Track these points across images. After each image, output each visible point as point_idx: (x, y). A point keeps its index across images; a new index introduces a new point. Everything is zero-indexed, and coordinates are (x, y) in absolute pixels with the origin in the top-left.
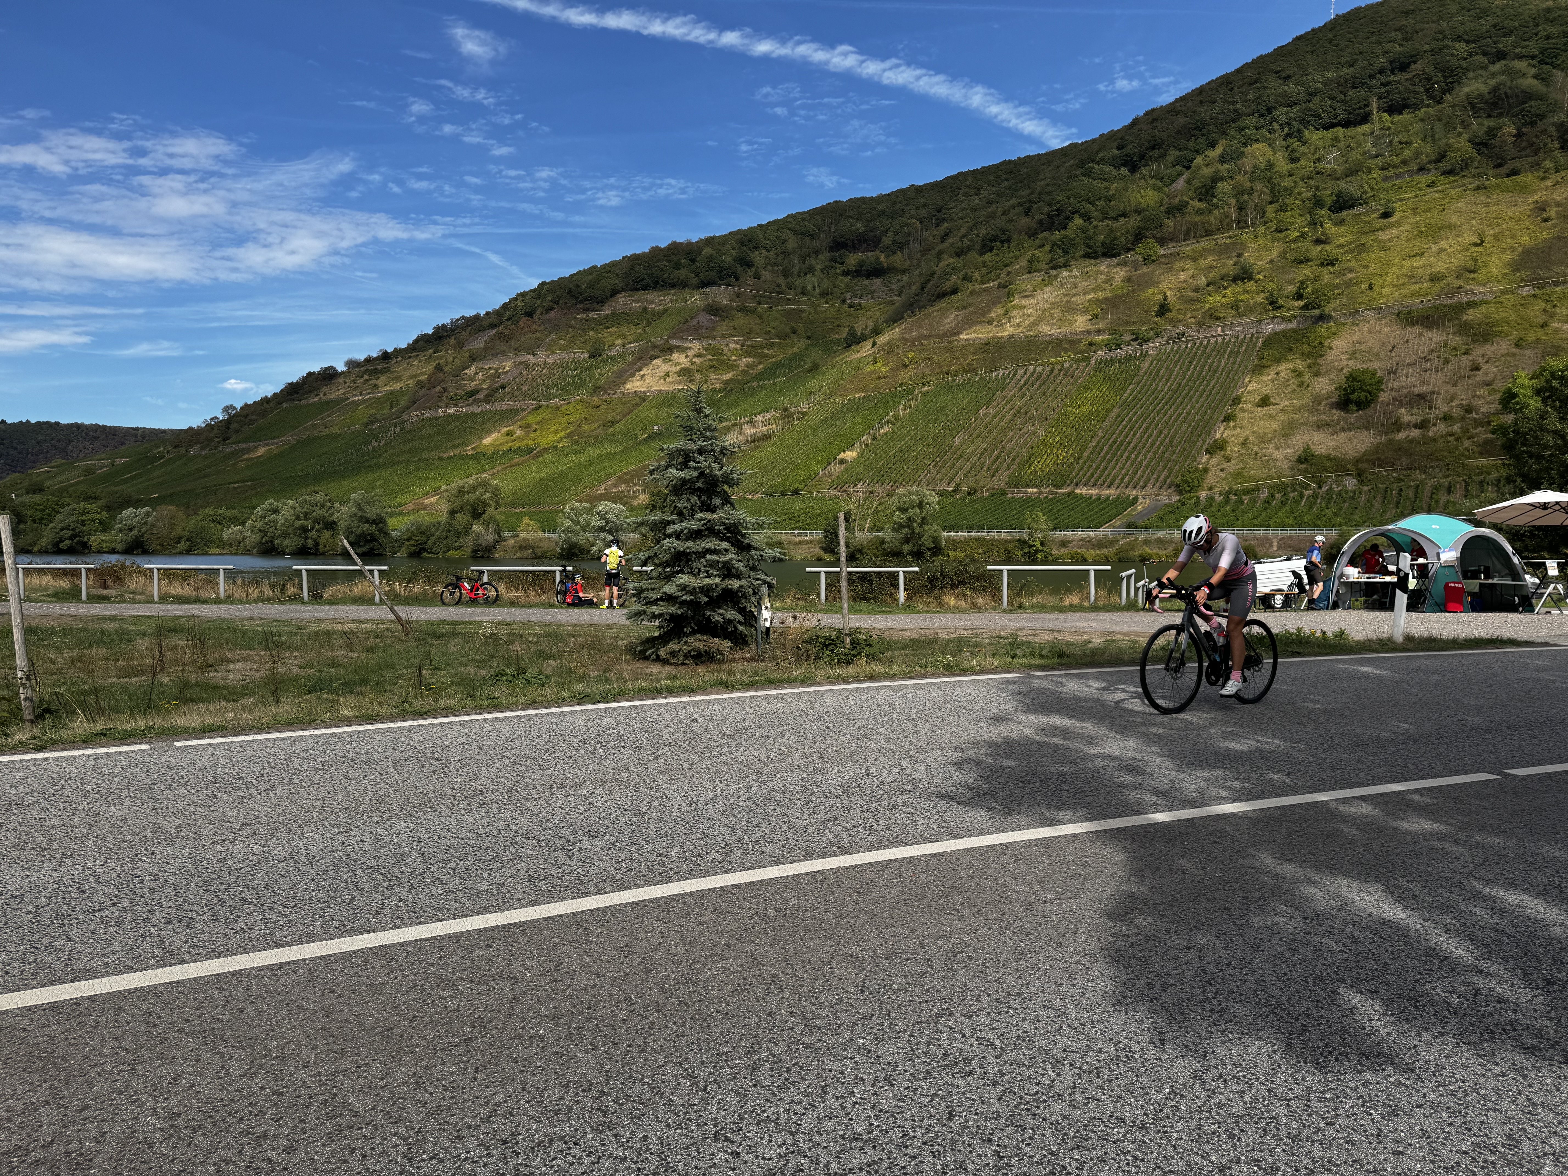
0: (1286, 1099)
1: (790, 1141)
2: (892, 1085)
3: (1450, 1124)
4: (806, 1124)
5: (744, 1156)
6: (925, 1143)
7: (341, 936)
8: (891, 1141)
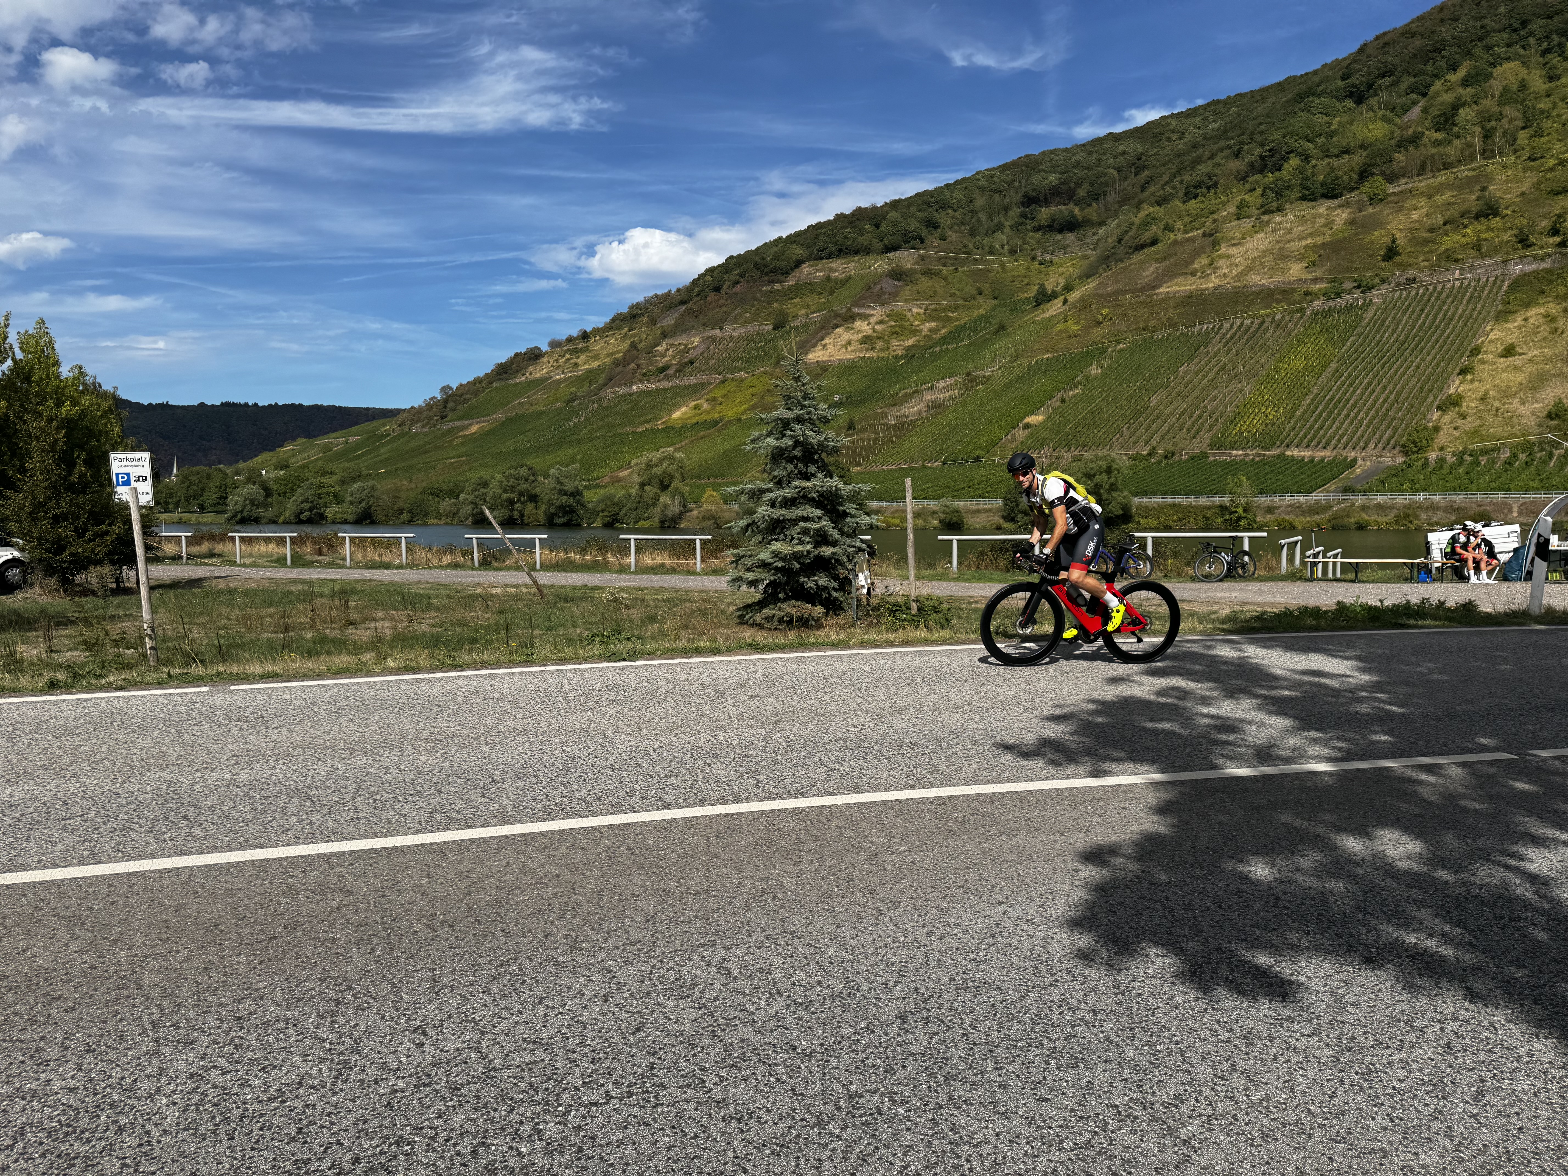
0: (974, 1044)
1: (476, 1038)
3: (1124, 1080)
4: (501, 1027)
5: (427, 1048)
6: (593, 1051)
7: (239, 849)
8: (564, 1047)
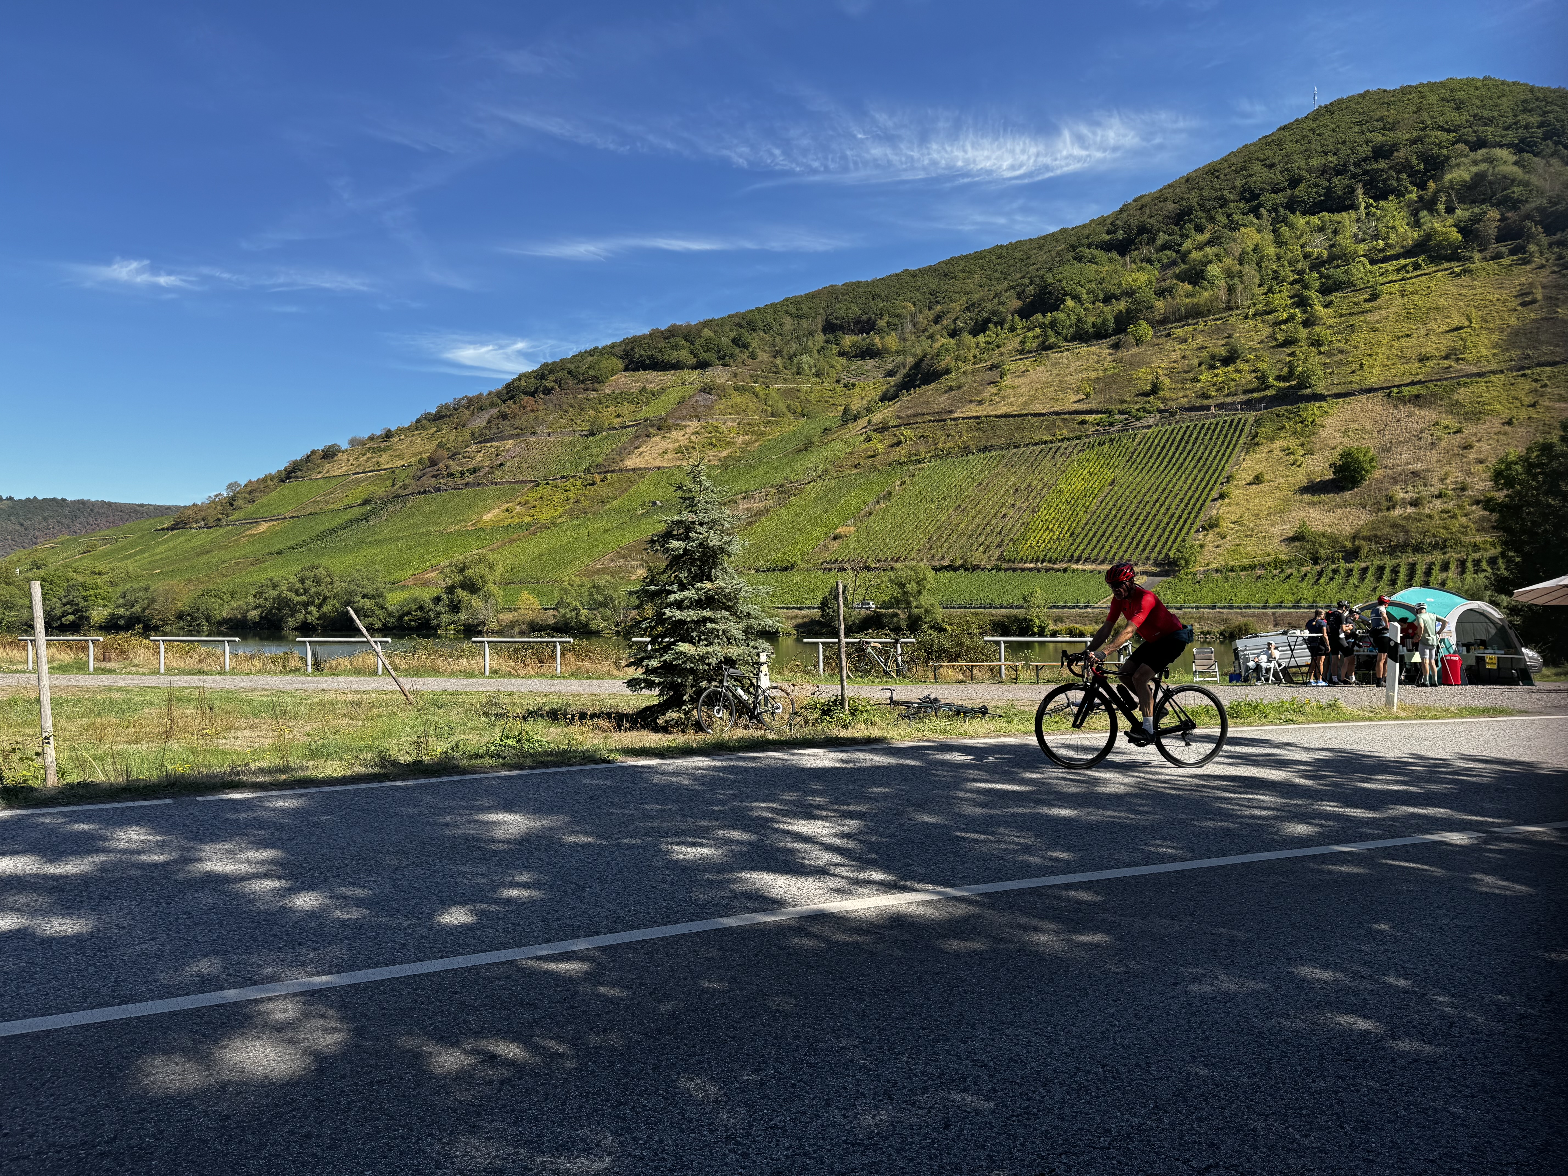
0: (1263, 1114)
1: (796, 1144)
2: (892, 1099)
3: (1419, 1138)
7: (369, 967)
